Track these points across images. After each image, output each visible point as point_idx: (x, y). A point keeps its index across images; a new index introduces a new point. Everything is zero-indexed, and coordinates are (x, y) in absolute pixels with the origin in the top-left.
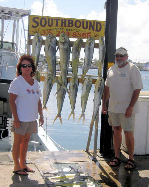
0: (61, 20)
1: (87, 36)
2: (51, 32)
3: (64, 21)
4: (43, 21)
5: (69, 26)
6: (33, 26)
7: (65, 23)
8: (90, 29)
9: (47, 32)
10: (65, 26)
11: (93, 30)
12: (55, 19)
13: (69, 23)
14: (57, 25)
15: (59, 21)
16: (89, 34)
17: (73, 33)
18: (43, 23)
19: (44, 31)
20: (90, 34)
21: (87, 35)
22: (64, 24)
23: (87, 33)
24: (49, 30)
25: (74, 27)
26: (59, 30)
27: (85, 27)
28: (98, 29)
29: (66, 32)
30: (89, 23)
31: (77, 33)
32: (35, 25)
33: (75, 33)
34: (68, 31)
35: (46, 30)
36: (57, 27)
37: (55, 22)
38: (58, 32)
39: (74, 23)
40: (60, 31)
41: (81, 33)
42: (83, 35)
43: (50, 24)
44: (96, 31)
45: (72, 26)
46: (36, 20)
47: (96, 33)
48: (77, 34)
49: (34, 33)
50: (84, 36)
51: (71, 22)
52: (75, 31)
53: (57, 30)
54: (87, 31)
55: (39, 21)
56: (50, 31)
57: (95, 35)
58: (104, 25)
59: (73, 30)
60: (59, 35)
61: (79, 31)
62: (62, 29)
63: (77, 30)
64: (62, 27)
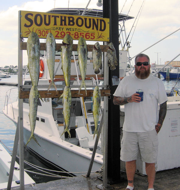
0: (60, 17)
1: (91, 37)
3: (63, 18)
4: (39, 18)
5: (69, 24)
6: (26, 26)
7: (65, 21)
8: (93, 29)
9: (44, 33)
10: (65, 24)
11: (97, 29)
13: (70, 21)
14: (55, 24)
15: (57, 18)
16: (92, 35)
17: (75, 34)
18: (39, 22)
19: (39, 32)
20: (94, 34)
21: (90, 35)
22: (63, 22)
23: (90, 33)
24: (45, 31)
25: (75, 26)
26: (57, 30)
27: (88, 25)
28: (103, 28)
29: (67, 33)
30: (92, 20)
31: (79, 33)
32: (28, 23)
33: (76, 34)
34: (69, 31)
35: (42, 31)
36: (55, 26)
37: (52, 19)
38: (57, 33)
39: (75, 21)
40: (59, 31)
41: (83, 33)
42: (86, 36)
43: (47, 22)
44: (100, 30)
45: (73, 25)
46: (29, 17)
47: (100, 32)
48: (79, 35)
49: (28, 34)
50: (88, 37)
52: (77, 31)
53: (56, 30)
55: (33, 18)
56: (47, 31)
57: (99, 35)
58: (108, 23)
59: (75, 30)
60: (59, 37)
61: (81, 31)
62: (61, 29)
63: (79, 29)
64: (61, 27)
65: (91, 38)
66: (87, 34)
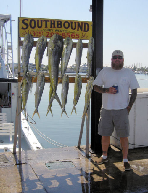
0: (50, 22)
2: (40, 34)
3: (53, 22)
5: (58, 27)
6: (23, 28)
7: (54, 24)
8: (78, 30)
9: (37, 33)
10: (54, 27)
11: (82, 30)
12: (44, 21)
13: (58, 24)
14: (46, 27)
15: (48, 22)
16: (77, 35)
17: (62, 34)
18: (33, 25)
19: (34, 33)
20: (79, 34)
21: (75, 35)
23: (75, 34)
24: (38, 32)
25: (63, 28)
26: (48, 31)
27: (74, 27)
28: (86, 30)
30: (77, 24)
31: (66, 33)
32: (25, 26)
33: (64, 34)
34: (58, 32)
35: (35, 32)
36: (46, 29)
37: (44, 23)
38: (48, 33)
39: (62, 24)
40: (49, 32)
41: (69, 34)
42: (72, 35)
43: (40, 25)
44: (84, 31)
45: (61, 27)
46: (26, 21)
47: (84, 33)
48: (66, 35)
49: (25, 34)
50: (73, 37)
51: (59, 23)
52: (64, 32)
54: (76, 31)
55: (28, 23)
56: (39, 32)
57: (83, 35)
58: (91, 25)
59: (62, 31)
60: (49, 37)
61: (68, 32)
62: (51, 31)
63: (66, 30)
64: (51, 29)
65: (76, 38)
66: (73, 35)
